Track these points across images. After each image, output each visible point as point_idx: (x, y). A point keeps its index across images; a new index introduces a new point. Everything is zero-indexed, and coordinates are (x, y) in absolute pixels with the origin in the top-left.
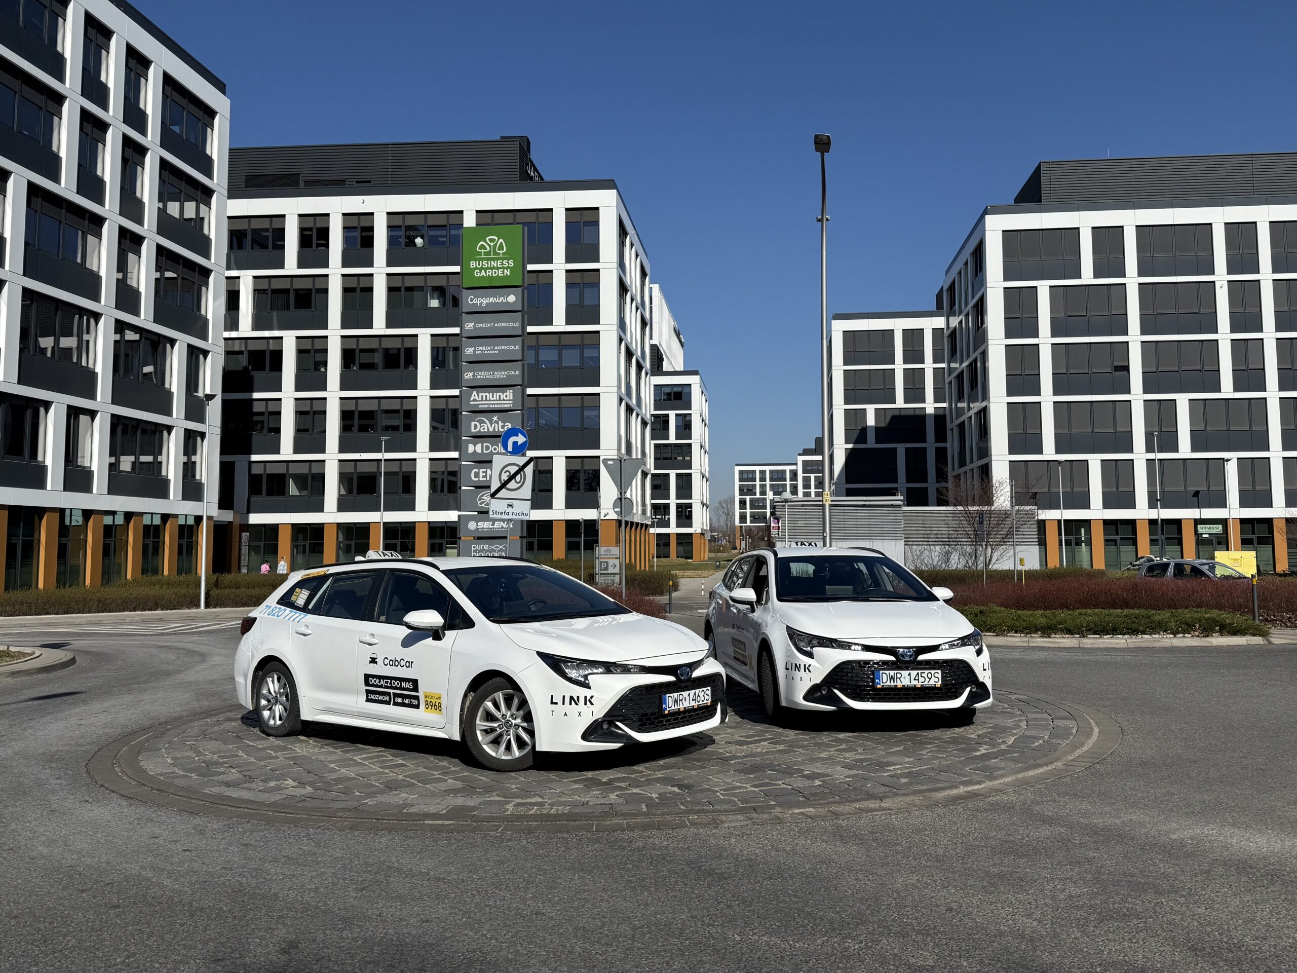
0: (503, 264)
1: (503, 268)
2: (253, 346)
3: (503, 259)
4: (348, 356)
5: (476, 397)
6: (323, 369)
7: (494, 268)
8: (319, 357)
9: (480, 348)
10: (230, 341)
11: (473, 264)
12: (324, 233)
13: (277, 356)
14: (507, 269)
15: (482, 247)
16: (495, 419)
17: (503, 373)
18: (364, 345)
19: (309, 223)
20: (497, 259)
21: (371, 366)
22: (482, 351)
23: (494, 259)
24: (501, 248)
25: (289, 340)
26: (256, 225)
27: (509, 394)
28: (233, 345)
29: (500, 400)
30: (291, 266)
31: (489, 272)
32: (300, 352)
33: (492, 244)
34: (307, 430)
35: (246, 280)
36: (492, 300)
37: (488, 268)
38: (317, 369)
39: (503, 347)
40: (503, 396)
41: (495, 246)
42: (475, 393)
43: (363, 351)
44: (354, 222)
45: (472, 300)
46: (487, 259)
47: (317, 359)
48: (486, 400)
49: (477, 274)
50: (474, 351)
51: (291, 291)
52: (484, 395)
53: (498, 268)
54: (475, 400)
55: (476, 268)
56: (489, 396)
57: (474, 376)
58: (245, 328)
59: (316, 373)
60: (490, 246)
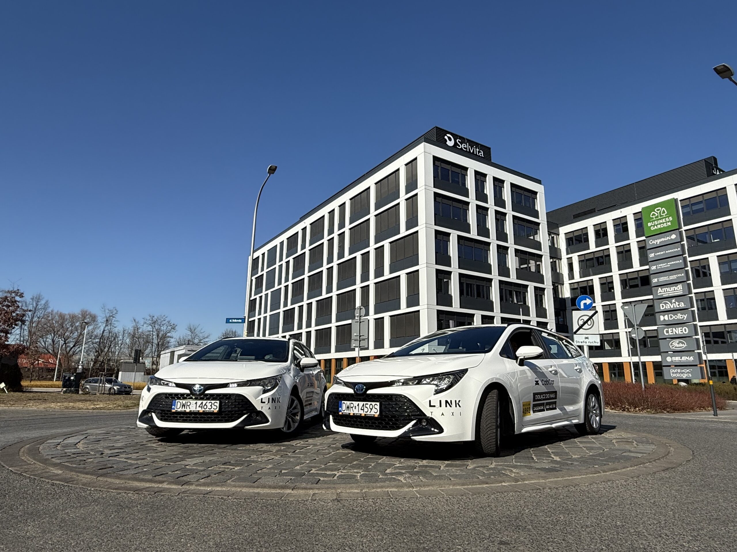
0: (666, 220)
1: (666, 222)
2: (581, 285)
3: (666, 218)
4: (624, 283)
5: (661, 291)
6: (612, 291)
7: (661, 223)
8: (610, 286)
9: (660, 265)
10: (572, 285)
11: (649, 224)
12: (605, 230)
13: (592, 288)
14: (669, 222)
15: (654, 215)
16: (673, 301)
17: (674, 276)
18: (630, 276)
19: (598, 228)
20: (662, 218)
21: (636, 286)
22: (661, 266)
23: (660, 219)
24: (664, 212)
25: (596, 280)
26: (576, 234)
27: (680, 286)
28: (574, 285)
29: (675, 291)
30: (593, 247)
31: (659, 226)
32: (602, 284)
33: (658, 212)
34: (609, 319)
35: (575, 257)
36: (663, 239)
37: (658, 224)
38: (610, 291)
39: (672, 263)
40: (676, 288)
41: (660, 212)
42: (660, 289)
43: (630, 279)
44: (618, 222)
45: (651, 242)
46: (657, 220)
47: (610, 287)
48: (667, 292)
49: (652, 229)
50: (657, 267)
51: (594, 259)
52: (665, 289)
53: (663, 223)
54: (660, 293)
55: (652, 226)
56: (668, 289)
57: (658, 280)
58: (577, 278)
59: (610, 292)
60: (657, 213)
